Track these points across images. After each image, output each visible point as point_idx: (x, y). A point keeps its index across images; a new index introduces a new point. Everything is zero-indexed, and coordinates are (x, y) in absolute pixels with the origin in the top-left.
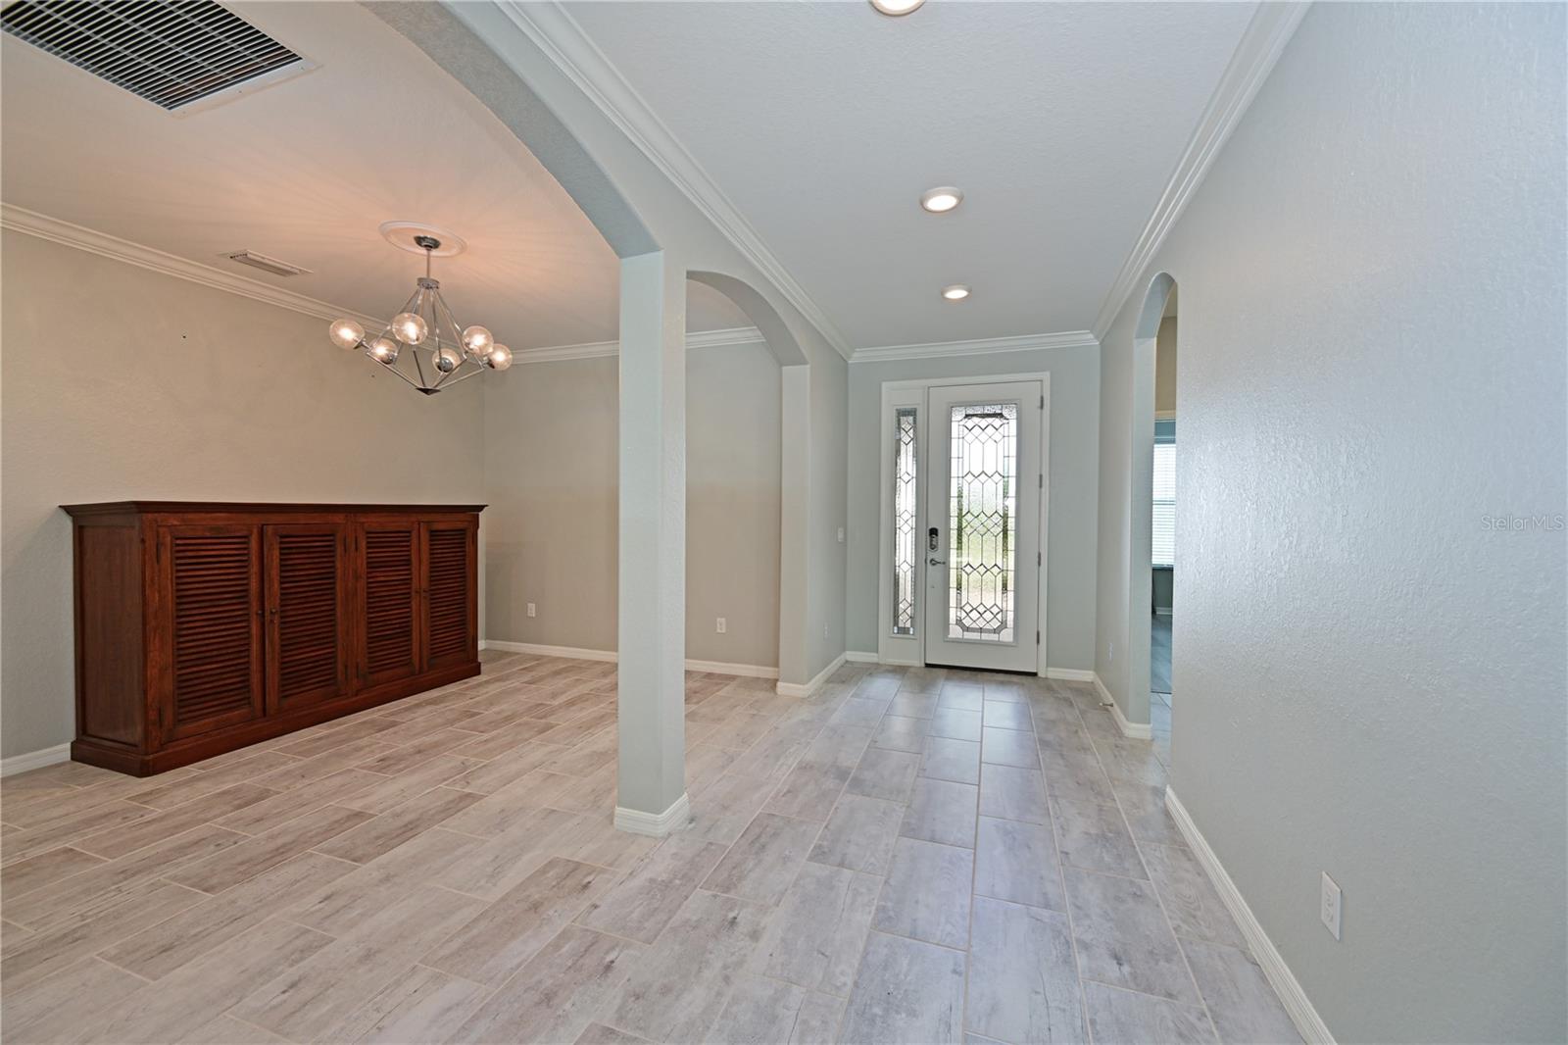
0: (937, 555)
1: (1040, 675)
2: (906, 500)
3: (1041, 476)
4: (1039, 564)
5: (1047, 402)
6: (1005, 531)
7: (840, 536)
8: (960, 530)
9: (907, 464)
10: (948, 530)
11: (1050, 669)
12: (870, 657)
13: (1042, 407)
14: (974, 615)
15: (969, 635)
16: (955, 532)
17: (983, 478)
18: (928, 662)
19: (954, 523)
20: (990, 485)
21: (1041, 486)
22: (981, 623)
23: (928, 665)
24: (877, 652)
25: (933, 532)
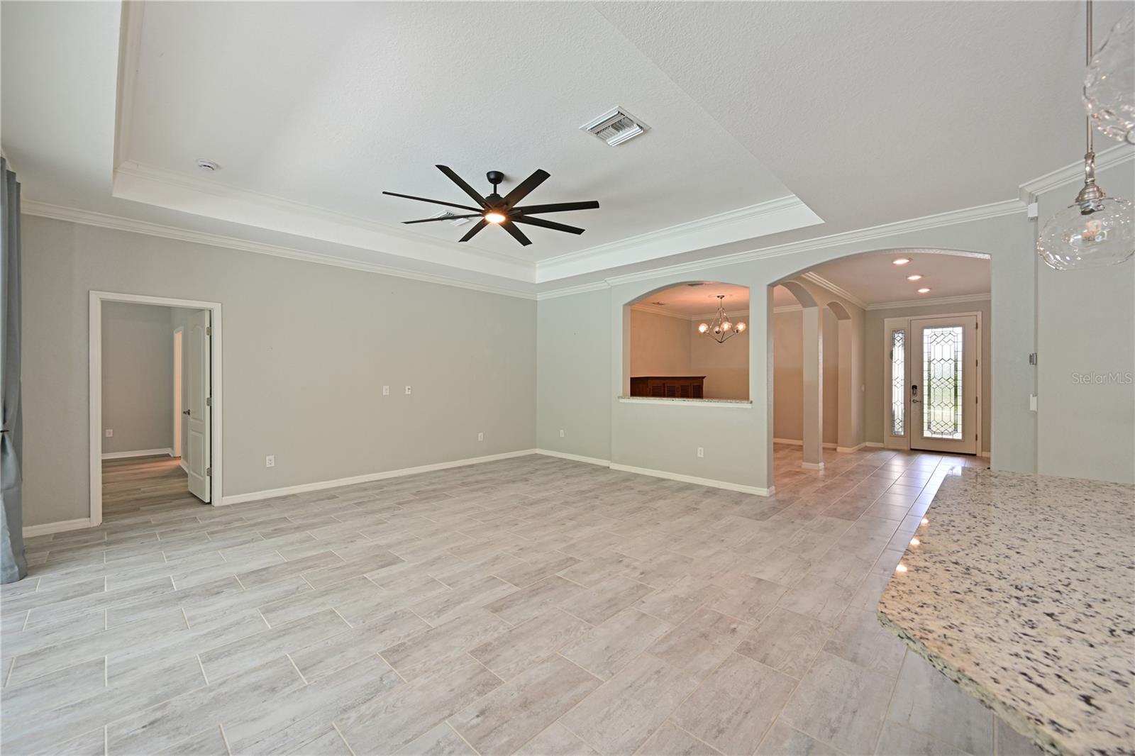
0: (917, 398)
1: (978, 455)
2: (898, 372)
3: (977, 361)
4: (977, 402)
5: (980, 326)
6: (956, 387)
7: (863, 388)
8: (929, 386)
9: (899, 353)
10: (922, 386)
11: (984, 453)
12: (880, 445)
13: (977, 328)
14: (939, 426)
15: (934, 436)
16: (927, 387)
17: (942, 362)
18: (912, 448)
19: (926, 383)
20: (946, 365)
21: (977, 365)
22: (942, 429)
23: (912, 449)
24: (883, 442)
25: (914, 387)
